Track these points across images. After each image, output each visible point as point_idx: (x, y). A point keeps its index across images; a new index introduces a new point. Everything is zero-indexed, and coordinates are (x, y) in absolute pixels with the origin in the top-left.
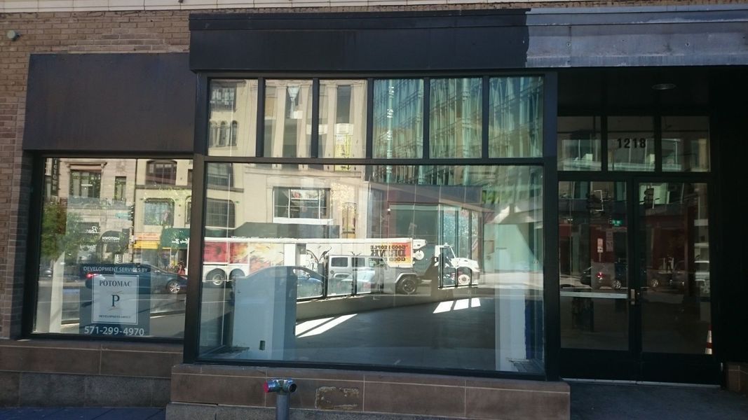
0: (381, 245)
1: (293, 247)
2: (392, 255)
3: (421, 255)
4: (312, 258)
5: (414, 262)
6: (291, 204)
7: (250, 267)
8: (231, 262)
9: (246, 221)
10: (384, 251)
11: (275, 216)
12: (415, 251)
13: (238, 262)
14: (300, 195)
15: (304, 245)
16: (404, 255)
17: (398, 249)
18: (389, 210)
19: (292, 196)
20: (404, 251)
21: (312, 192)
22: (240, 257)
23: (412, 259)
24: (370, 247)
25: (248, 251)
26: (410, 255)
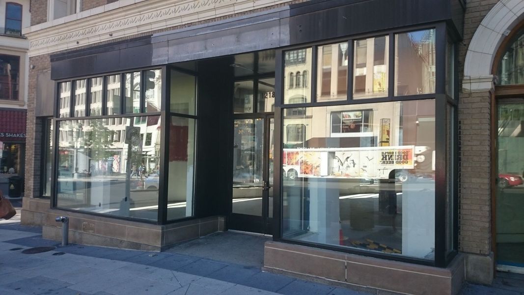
0: (389, 151)
1: (326, 154)
2: (398, 159)
3: (422, 159)
4: (338, 161)
5: (416, 165)
6: (343, 123)
7: (301, 167)
8: (289, 165)
9: (312, 137)
10: (391, 156)
11: (332, 132)
12: (417, 155)
13: (292, 164)
14: (349, 116)
15: (334, 153)
16: (407, 159)
17: (403, 154)
18: (417, 122)
19: (343, 117)
20: (407, 156)
21: (358, 113)
22: (294, 161)
23: (413, 162)
24: (381, 153)
25: (299, 158)
26: (411, 159)
